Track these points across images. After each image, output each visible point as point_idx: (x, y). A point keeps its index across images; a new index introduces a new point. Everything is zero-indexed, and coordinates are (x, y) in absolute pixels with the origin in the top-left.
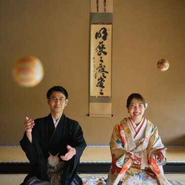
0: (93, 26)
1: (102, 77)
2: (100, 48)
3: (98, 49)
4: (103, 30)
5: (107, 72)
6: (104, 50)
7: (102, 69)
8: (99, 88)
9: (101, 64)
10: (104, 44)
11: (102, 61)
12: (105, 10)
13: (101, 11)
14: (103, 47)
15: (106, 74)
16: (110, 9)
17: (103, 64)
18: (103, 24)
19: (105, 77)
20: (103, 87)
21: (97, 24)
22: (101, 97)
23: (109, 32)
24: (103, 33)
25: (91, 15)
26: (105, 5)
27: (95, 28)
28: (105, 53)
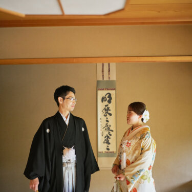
0: (99, 92)
1: (108, 135)
2: (106, 110)
3: (104, 111)
4: (108, 95)
5: (112, 131)
6: (109, 112)
7: (108, 128)
8: (106, 145)
9: (107, 124)
10: (109, 106)
11: (107, 121)
12: (109, 78)
13: (106, 78)
14: (108, 109)
15: (111, 133)
16: (113, 77)
17: (109, 124)
18: (108, 89)
19: (111, 135)
20: (109, 144)
21: (103, 89)
22: (107, 152)
23: (113, 97)
24: (108, 97)
25: (98, 82)
26: (109, 74)
27: (102, 94)
28: (110, 115)
